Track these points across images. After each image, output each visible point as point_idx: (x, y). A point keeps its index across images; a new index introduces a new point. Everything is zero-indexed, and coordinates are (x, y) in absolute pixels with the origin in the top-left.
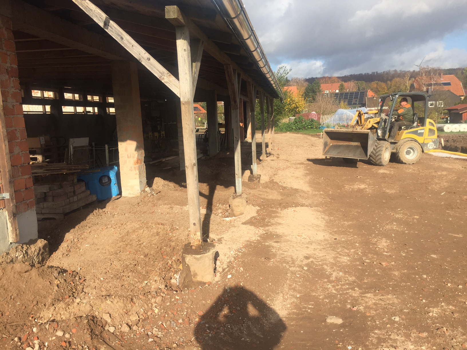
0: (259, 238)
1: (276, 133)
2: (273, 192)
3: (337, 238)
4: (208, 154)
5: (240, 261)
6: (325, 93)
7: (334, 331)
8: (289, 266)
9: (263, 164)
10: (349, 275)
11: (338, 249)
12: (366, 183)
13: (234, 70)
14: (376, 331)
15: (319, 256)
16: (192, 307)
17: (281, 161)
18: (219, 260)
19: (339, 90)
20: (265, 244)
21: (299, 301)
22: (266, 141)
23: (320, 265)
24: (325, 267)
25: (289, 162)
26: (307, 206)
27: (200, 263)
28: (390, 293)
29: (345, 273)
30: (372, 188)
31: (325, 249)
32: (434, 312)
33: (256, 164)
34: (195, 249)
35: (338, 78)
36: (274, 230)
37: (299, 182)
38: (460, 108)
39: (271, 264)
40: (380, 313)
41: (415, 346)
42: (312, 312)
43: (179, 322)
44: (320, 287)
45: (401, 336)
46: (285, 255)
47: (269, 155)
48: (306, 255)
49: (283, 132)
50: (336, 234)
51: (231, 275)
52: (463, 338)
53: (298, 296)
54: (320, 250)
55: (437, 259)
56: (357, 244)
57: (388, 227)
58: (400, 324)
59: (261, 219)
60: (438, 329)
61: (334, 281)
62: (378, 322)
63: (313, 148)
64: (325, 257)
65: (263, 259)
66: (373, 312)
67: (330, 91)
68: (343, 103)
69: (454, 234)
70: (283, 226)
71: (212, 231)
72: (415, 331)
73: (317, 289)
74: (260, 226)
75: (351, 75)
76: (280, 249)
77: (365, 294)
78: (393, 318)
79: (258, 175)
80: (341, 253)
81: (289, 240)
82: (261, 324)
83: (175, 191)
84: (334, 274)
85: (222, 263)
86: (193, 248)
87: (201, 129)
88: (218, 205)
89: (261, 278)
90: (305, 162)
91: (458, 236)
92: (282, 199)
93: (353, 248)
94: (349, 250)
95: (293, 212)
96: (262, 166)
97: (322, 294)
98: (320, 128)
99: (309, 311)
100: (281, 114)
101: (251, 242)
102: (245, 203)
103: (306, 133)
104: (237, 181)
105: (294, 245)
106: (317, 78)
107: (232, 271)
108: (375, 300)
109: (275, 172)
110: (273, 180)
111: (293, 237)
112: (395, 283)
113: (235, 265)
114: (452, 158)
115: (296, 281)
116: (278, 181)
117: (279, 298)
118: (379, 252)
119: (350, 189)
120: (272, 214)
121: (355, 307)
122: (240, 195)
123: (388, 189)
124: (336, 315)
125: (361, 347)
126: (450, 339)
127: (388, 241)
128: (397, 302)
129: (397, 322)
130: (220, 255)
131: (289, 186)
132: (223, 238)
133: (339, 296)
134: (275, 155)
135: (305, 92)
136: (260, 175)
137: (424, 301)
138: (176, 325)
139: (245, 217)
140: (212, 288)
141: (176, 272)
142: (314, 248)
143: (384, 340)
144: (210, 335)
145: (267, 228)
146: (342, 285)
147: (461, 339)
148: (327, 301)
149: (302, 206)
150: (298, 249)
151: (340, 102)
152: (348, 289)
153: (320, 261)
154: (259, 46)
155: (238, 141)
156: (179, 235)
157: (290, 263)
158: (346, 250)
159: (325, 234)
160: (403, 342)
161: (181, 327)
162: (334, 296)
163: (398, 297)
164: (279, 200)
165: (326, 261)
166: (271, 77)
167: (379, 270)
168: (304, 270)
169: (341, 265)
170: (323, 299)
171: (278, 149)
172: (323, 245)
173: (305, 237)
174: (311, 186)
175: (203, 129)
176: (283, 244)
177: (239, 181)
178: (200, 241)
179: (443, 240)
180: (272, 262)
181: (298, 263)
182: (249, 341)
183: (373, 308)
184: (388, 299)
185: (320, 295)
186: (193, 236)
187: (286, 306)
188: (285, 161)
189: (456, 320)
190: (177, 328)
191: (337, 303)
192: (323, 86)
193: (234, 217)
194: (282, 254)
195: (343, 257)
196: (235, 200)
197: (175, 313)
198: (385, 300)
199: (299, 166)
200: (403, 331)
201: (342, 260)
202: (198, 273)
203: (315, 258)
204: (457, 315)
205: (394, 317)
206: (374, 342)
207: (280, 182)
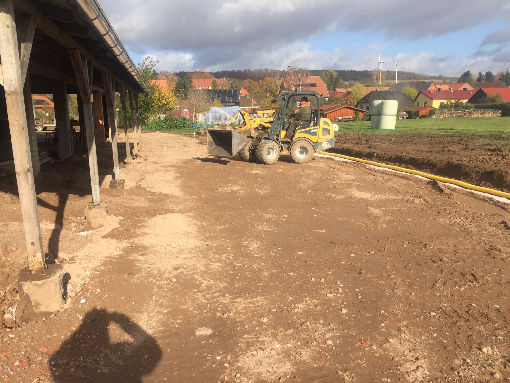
0: (122, 253)
1: (143, 131)
2: (140, 198)
3: (209, 244)
4: (59, 157)
5: (97, 282)
6: (198, 89)
7: (203, 343)
8: (156, 280)
9: (128, 167)
10: (220, 282)
11: (209, 256)
12: (238, 184)
13: (83, 57)
14: (245, 336)
15: (189, 266)
16: (32, 344)
17: (149, 164)
18: (71, 283)
19: (212, 87)
20: (128, 259)
21: (166, 317)
22: (131, 141)
23: (190, 275)
24: (196, 276)
25: (158, 165)
26: (178, 212)
27: (43, 290)
28: (260, 295)
29: (216, 279)
30: (245, 189)
31: (196, 257)
32: (300, 307)
33: (118, 167)
34: (36, 274)
35: (211, 73)
36: (139, 242)
37: (170, 186)
38: (325, 109)
39: (135, 280)
40: (249, 317)
41: (282, 345)
42: (180, 327)
43: (15, 364)
44: (190, 299)
45: (269, 337)
46: (152, 269)
47: (135, 157)
48: (175, 266)
49: (153, 131)
50: (208, 239)
51: (84, 300)
52: (324, 329)
53: (165, 312)
54: (191, 259)
55: (303, 255)
56: (229, 249)
57: (259, 228)
58: (268, 325)
59: (125, 231)
60: (303, 324)
61: (204, 290)
62: (248, 325)
63: (185, 149)
64: (196, 265)
65: (126, 276)
66: (243, 317)
67: (203, 87)
68: (216, 101)
69: (318, 230)
70: (151, 237)
71: (61, 250)
72: (282, 329)
73: (186, 301)
74: (124, 239)
75: (224, 72)
76: (146, 262)
77: (235, 299)
78: (261, 320)
79: (121, 180)
80: (213, 259)
81: (157, 251)
82: (121, 350)
83: (12, 203)
84: (205, 283)
85: (74, 286)
86: (33, 272)
87: (50, 127)
88: (70, 218)
89: (122, 298)
90: (176, 165)
91: (322, 231)
92: (150, 206)
93: (225, 253)
94: (220, 255)
95: (162, 220)
96: (127, 170)
97: (191, 305)
98: (193, 127)
99: (177, 326)
100: (149, 110)
101: (111, 258)
102: (105, 213)
103: (178, 133)
104: (93, 188)
105: (163, 256)
106: (188, 72)
107: (86, 295)
108: (245, 304)
109: (142, 176)
110: (140, 185)
111: (162, 247)
112: (265, 283)
113: (90, 287)
114: (317, 157)
115: (163, 296)
116: (146, 186)
117: (143, 318)
118: (250, 254)
119: (224, 192)
120: (137, 224)
121: (225, 314)
122: (98, 205)
123: (260, 189)
124: (206, 325)
125: (229, 355)
126: (314, 332)
127: (259, 242)
128: (266, 303)
129: (266, 323)
130: (72, 277)
131: (158, 191)
132: (77, 256)
133: (209, 305)
134: (142, 156)
135: (176, 88)
136: (124, 181)
137: (291, 298)
138: (11, 369)
139: (105, 230)
140: (59, 317)
141: (11, 305)
142: (184, 257)
143: (253, 344)
144: (57, 374)
145: (132, 240)
146: (212, 293)
147: (323, 330)
148: (197, 312)
149: (172, 212)
150: (166, 260)
151: (213, 100)
152: (219, 296)
153: (190, 271)
154: (111, 29)
155: (92, 141)
156: (15, 258)
157: (157, 276)
158: (218, 256)
159: (197, 240)
160: (271, 342)
161: (18, 371)
162: (204, 306)
163: (266, 297)
164: (146, 208)
165: (197, 269)
166: (131, 67)
167: (249, 272)
168: (173, 282)
169: (212, 273)
170: (192, 311)
171: (146, 150)
172: (194, 253)
173: (175, 246)
174: (182, 190)
175: (53, 127)
176: (150, 256)
177: (95, 188)
178: (41, 264)
179: (308, 237)
180: (136, 278)
181: (166, 275)
182: (107, 372)
183: (243, 313)
184: (258, 301)
185: (189, 307)
186: (32, 259)
187: (151, 325)
188: (154, 164)
189: (319, 312)
190: (12, 373)
191: (207, 312)
192: (195, 82)
193: (91, 231)
194: (148, 267)
195: (214, 264)
196: (91, 210)
197: (9, 355)
198: (254, 303)
199: (169, 168)
200: (271, 332)
201: (213, 267)
202: (41, 303)
203: (185, 268)
204: (320, 307)
205: (263, 319)
206: (243, 347)
207: (148, 187)
